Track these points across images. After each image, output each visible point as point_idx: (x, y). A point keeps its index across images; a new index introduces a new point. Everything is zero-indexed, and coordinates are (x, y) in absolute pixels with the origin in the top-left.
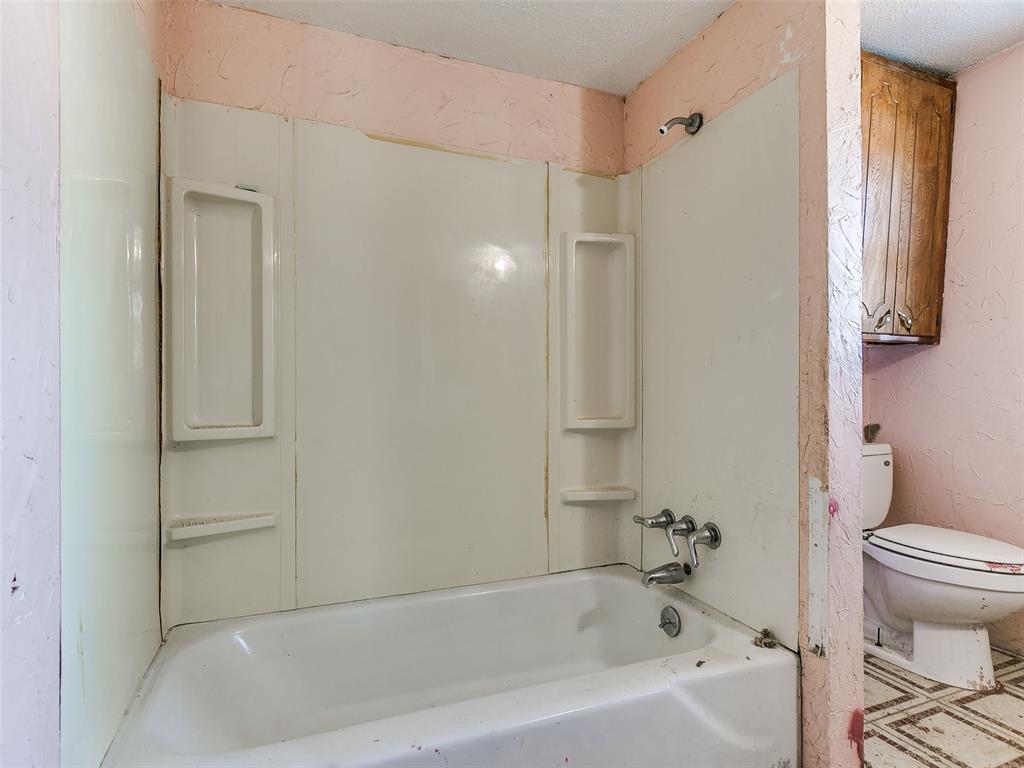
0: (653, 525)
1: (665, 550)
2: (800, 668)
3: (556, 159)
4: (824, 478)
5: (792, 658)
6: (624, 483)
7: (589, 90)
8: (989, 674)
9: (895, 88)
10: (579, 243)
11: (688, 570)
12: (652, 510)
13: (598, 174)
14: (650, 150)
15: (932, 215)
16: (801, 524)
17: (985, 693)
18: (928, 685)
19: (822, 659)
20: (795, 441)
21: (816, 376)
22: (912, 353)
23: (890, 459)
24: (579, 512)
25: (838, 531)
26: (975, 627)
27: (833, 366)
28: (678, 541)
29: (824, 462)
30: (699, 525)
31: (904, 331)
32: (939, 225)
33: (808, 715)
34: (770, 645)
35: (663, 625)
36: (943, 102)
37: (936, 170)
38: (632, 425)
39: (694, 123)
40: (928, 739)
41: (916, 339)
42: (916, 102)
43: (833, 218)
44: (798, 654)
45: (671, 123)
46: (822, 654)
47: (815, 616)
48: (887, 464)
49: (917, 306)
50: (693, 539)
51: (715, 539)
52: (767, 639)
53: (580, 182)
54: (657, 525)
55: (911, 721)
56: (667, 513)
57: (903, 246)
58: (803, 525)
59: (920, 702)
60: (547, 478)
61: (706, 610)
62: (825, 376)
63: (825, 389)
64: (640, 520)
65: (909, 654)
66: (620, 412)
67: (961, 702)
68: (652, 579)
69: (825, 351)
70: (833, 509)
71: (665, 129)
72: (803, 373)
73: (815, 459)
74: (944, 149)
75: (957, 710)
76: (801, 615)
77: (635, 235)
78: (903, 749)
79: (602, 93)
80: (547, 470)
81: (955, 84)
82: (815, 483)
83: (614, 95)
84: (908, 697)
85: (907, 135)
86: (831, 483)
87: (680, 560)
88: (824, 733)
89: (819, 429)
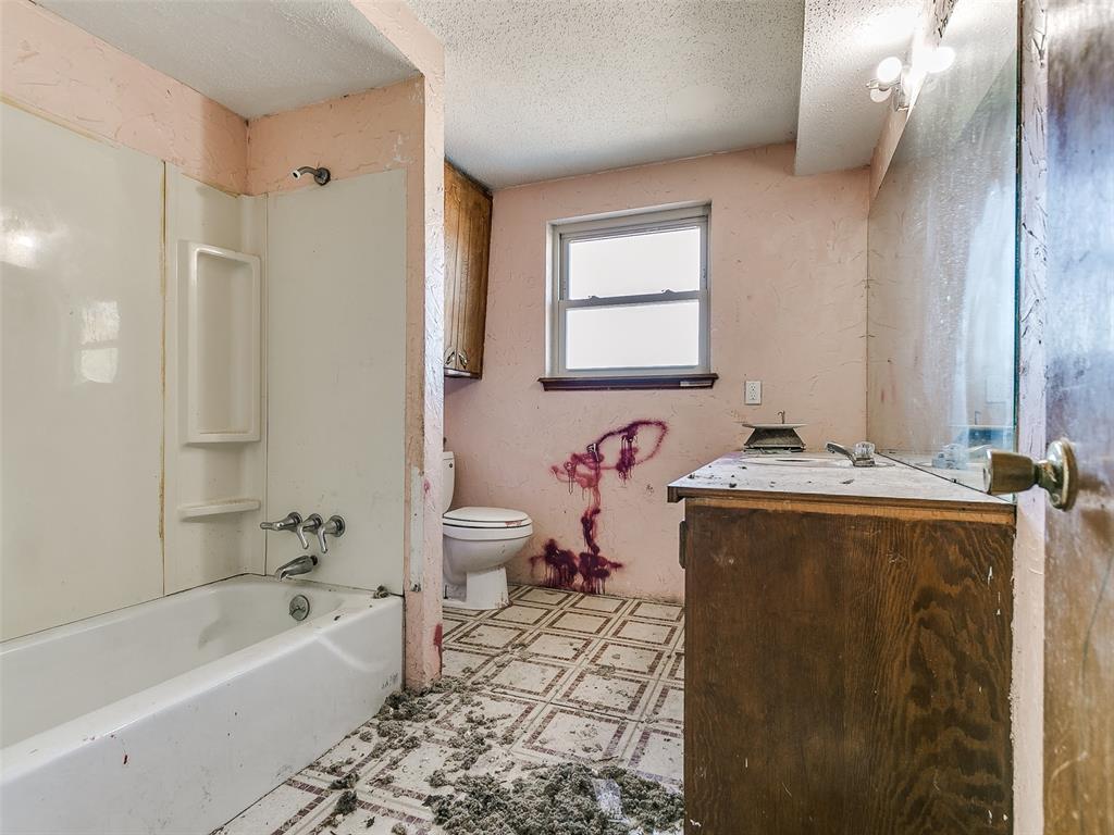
0: (281, 528)
1: (294, 546)
2: (404, 605)
3: (174, 160)
4: (421, 466)
5: (400, 600)
6: (246, 496)
7: (211, 101)
8: (506, 597)
9: (458, 189)
10: (201, 255)
11: (315, 560)
12: (279, 514)
13: (221, 188)
14: (277, 182)
15: (479, 287)
16: (406, 501)
17: (504, 608)
18: (476, 613)
19: (419, 594)
20: (403, 441)
21: (417, 395)
22: (467, 384)
23: (453, 462)
24: (198, 528)
25: (429, 502)
26: (499, 567)
27: (427, 388)
28: (305, 537)
29: (422, 455)
30: (325, 519)
31: (462, 368)
32: (483, 295)
33: (409, 638)
34: (384, 596)
35: (292, 613)
36: (485, 208)
37: (481, 255)
38: (258, 439)
39: (323, 176)
40: (475, 641)
41: (468, 374)
42: (470, 204)
43: (428, 285)
44: (403, 596)
45: (304, 170)
46: (420, 589)
47: (414, 566)
48: (451, 466)
49: (470, 351)
50: (321, 531)
51: (340, 527)
52: (383, 592)
53: (201, 191)
54: (285, 527)
55: (466, 635)
56: (295, 516)
57: (462, 305)
58: (408, 502)
59: (471, 622)
60: (162, 496)
61: (332, 588)
62: (423, 395)
63: (422, 404)
64: (268, 526)
65: (464, 599)
66: (242, 425)
67: (491, 617)
68: (285, 573)
69: (423, 377)
70: (427, 487)
71: (298, 174)
72: (408, 392)
73: (415, 454)
74: (485, 242)
75: (490, 622)
76: (405, 566)
77: (259, 256)
78: (462, 651)
79: (226, 109)
80: (163, 488)
81: (492, 197)
82: (416, 471)
83: (237, 115)
84: (464, 623)
85: (465, 226)
86: (426, 470)
87: (308, 553)
88: (420, 645)
89: (419, 432)
